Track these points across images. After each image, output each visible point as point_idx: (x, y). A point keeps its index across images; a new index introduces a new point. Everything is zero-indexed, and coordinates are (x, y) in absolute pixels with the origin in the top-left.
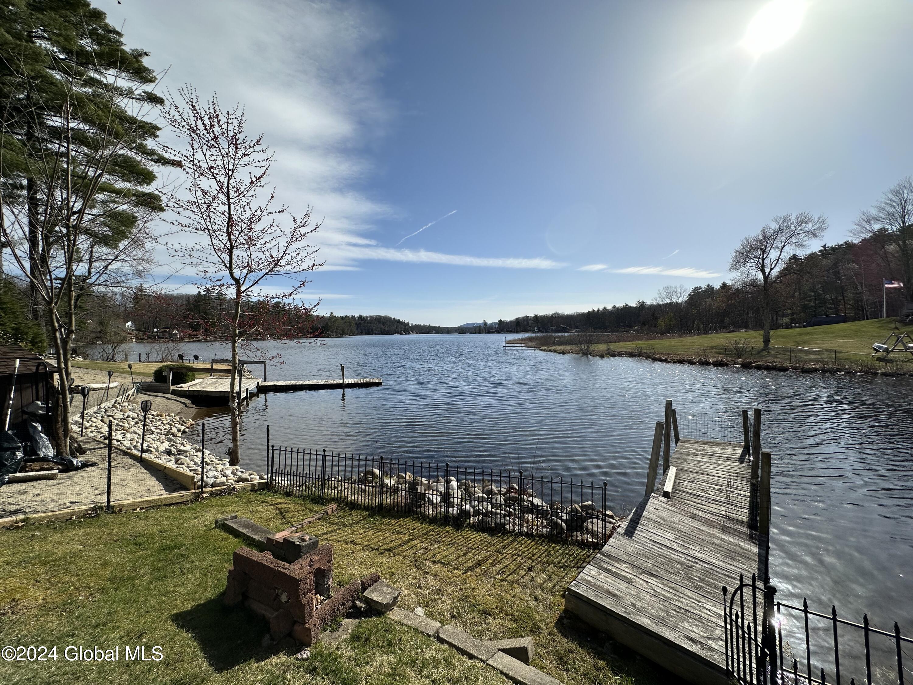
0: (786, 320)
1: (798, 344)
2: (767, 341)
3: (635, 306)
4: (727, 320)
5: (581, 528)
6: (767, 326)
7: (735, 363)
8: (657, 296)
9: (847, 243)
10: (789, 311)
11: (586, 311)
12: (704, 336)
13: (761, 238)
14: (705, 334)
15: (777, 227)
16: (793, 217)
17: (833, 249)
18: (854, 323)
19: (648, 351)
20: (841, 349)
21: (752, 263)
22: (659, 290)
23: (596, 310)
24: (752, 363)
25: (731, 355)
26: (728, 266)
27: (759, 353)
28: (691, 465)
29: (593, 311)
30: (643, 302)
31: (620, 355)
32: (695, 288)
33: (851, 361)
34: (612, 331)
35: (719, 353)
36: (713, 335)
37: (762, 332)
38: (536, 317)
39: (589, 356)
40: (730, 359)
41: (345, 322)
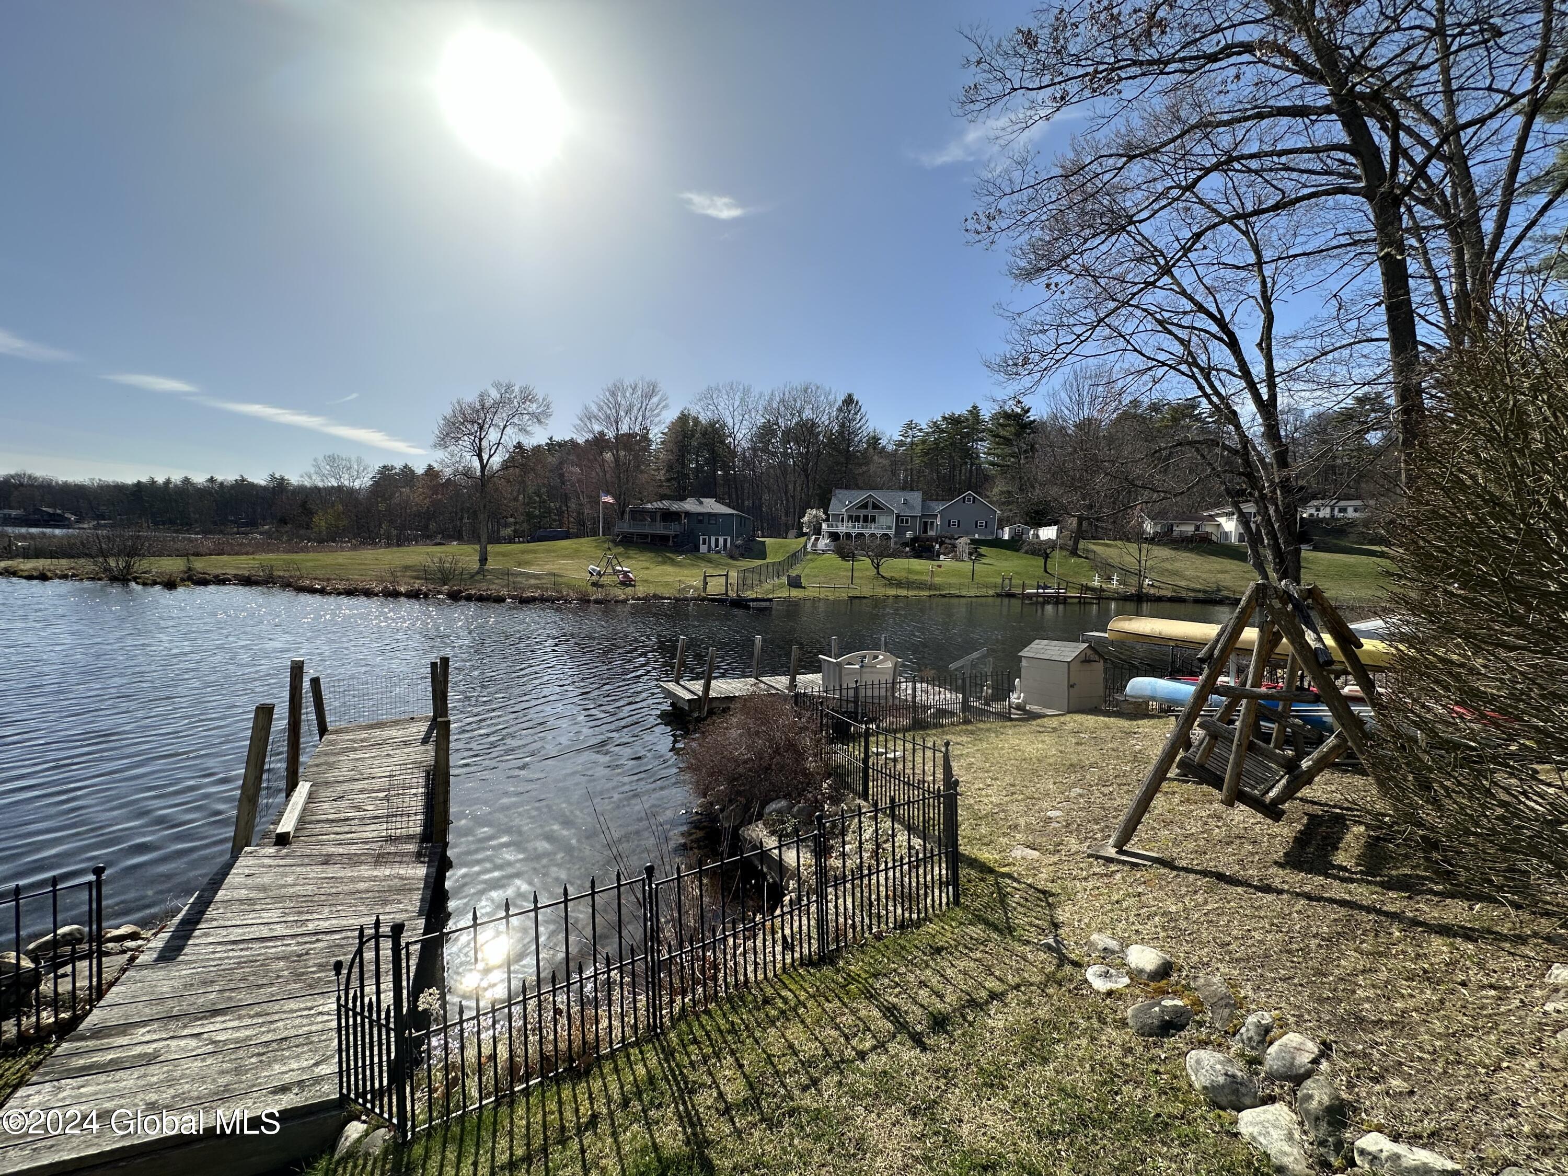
0: (508, 531)
1: (519, 565)
2: (483, 560)
3: (263, 483)
4: (433, 526)
6: (484, 538)
7: (439, 593)
8: (312, 470)
9: (572, 440)
10: (512, 520)
12: (395, 549)
13: (478, 407)
14: (399, 546)
15: (499, 396)
16: (516, 389)
17: (560, 445)
18: (576, 540)
19: (287, 574)
20: (561, 572)
21: (466, 441)
22: (315, 460)
24: (461, 592)
25: (433, 581)
26: (433, 439)
27: (472, 577)
28: (341, 771)
30: (282, 479)
31: (221, 581)
32: (384, 467)
33: (569, 586)
34: (205, 532)
35: (417, 578)
36: (411, 548)
37: (477, 547)
39: (133, 585)
40: (431, 587)
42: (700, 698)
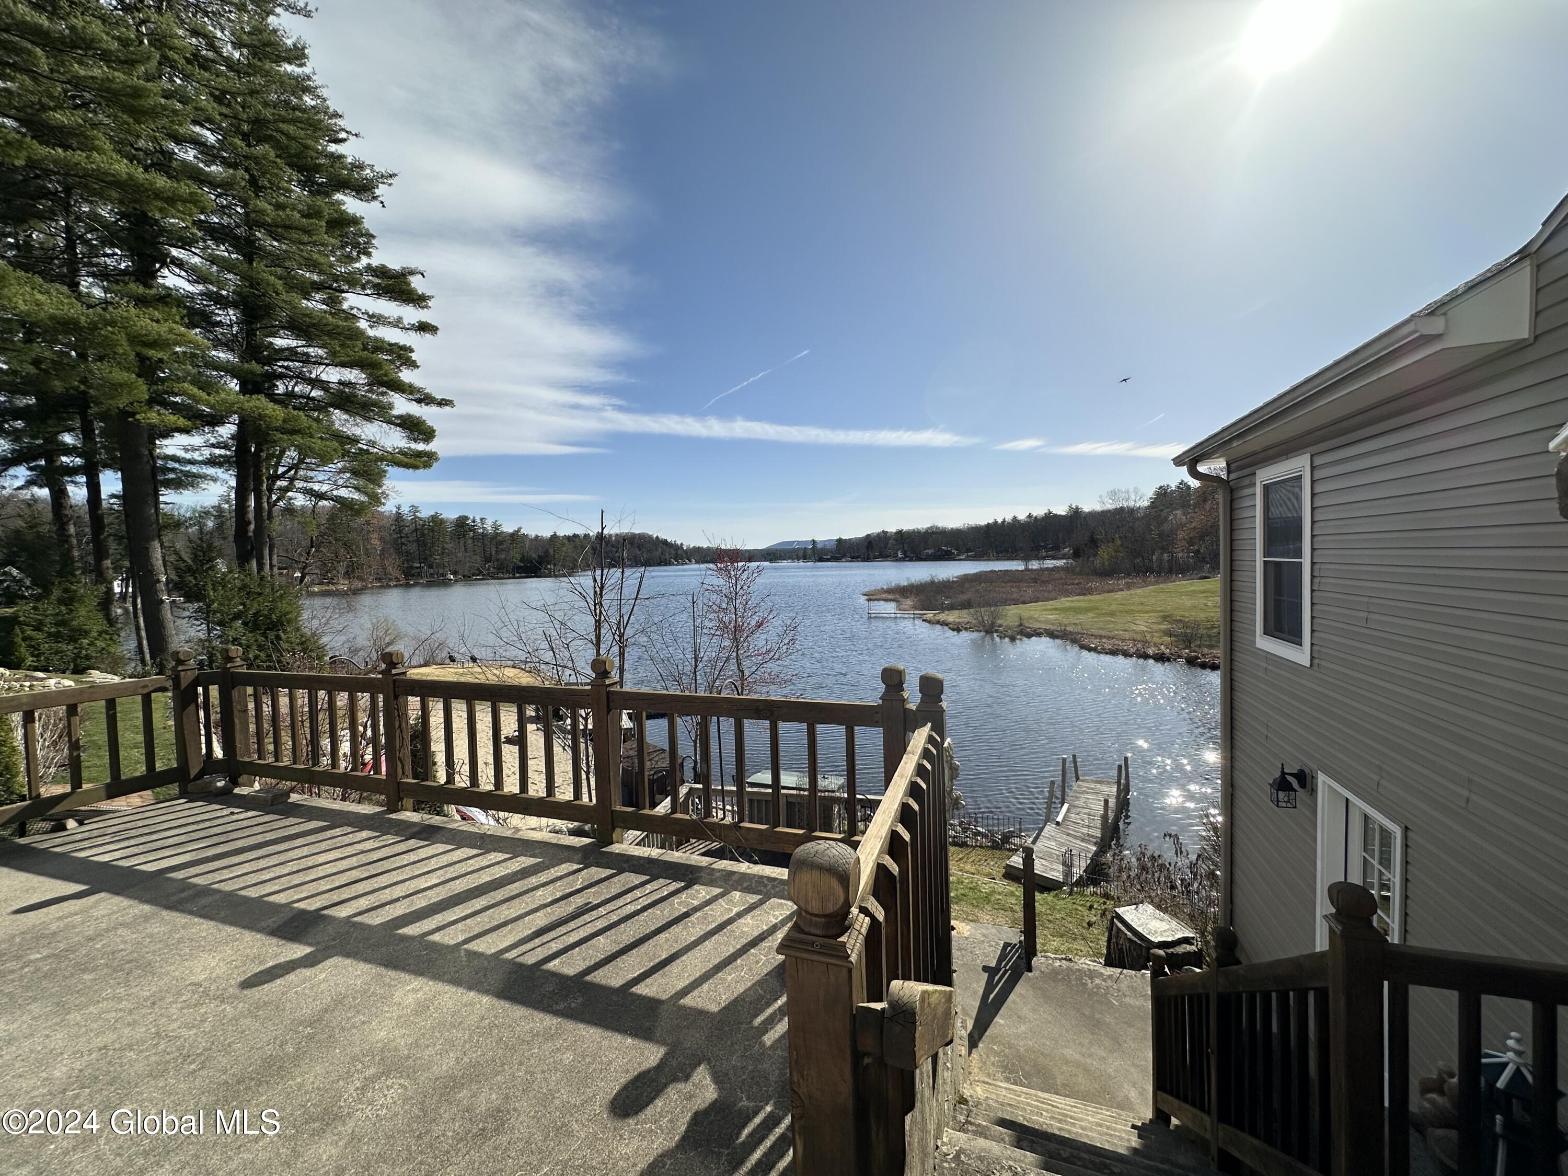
3: (1064, 513)
5: (1008, 842)
7: (1180, 656)
11: (983, 523)
12: (1161, 587)
19: (1076, 628)
23: (1000, 521)
25: (1179, 639)
28: (1080, 803)
29: (996, 522)
30: (1077, 508)
32: (1158, 489)
35: (1169, 634)
36: (1179, 584)
38: (900, 533)
39: (996, 637)
40: (1177, 650)
41: (575, 547)
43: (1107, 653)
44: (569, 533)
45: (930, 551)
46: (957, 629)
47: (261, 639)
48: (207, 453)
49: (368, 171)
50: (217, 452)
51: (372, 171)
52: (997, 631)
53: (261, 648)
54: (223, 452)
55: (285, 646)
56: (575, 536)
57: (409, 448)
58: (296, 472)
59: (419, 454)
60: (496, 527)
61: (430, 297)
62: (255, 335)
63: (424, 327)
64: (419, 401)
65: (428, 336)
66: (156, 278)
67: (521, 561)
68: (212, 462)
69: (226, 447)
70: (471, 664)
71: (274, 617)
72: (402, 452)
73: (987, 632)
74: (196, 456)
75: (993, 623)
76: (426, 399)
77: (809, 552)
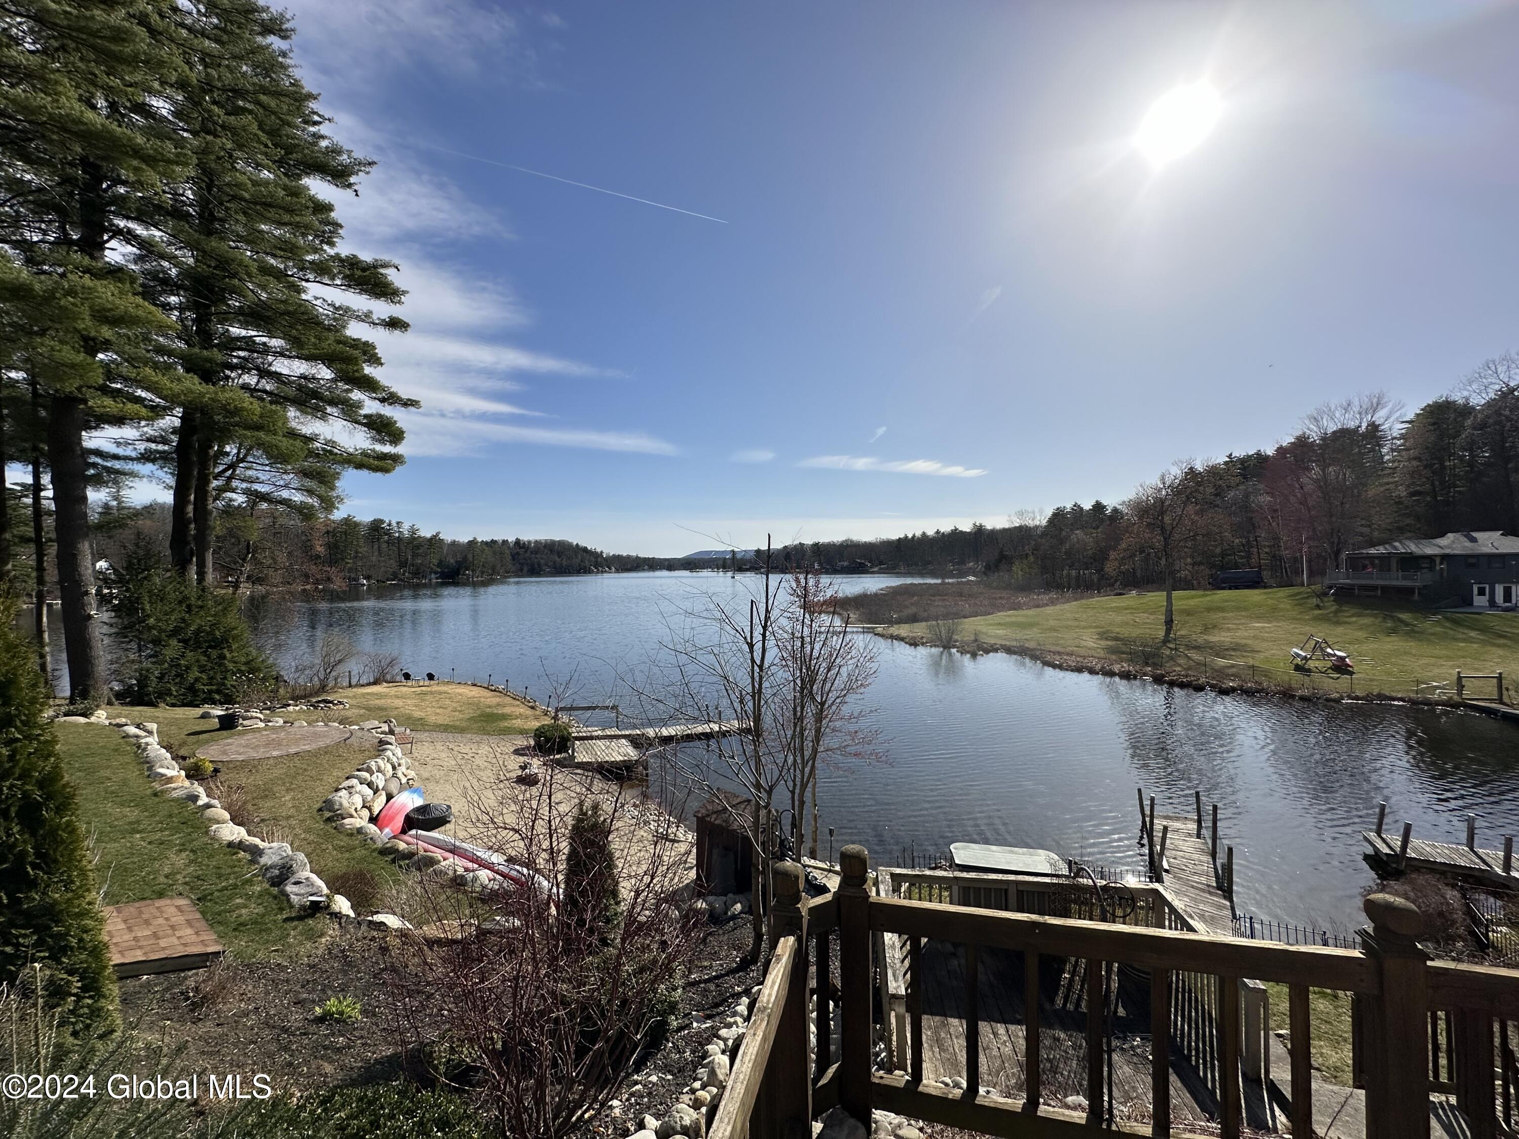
2: (1169, 620)
3: (968, 530)
7: (1145, 673)
9: (1258, 454)
11: (895, 538)
18: (1271, 592)
19: (1029, 643)
23: (910, 536)
24: (1163, 674)
29: (906, 537)
30: (981, 526)
32: (1055, 509)
33: (1270, 676)
37: (1161, 597)
38: (816, 545)
39: (954, 652)
40: (1138, 668)
41: (495, 553)
42: (1396, 855)
43: (1072, 671)
44: (487, 539)
45: (846, 564)
46: (914, 643)
47: (203, 658)
48: (142, 447)
49: (345, 156)
50: (153, 446)
51: (349, 157)
52: (954, 647)
53: (202, 669)
54: (160, 447)
55: (231, 666)
56: (493, 542)
57: (373, 450)
58: (234, 471)
59: (384, 457)
60: (413, 531)
61: (404, 293)
62: (210, 321)
63: (394, 324)
64: (383, 401)
65: (397, 332)
66: (104, 249)
67: (438, 566)
68: (146, 457)
69: (164, 441)
70: (427, 682)
71: (217, 633)
72: (364, 454)
73: (945, 647)
74: (129, 452)
75: (951, 638)
76: (391, 399)
77: (729, 562)
